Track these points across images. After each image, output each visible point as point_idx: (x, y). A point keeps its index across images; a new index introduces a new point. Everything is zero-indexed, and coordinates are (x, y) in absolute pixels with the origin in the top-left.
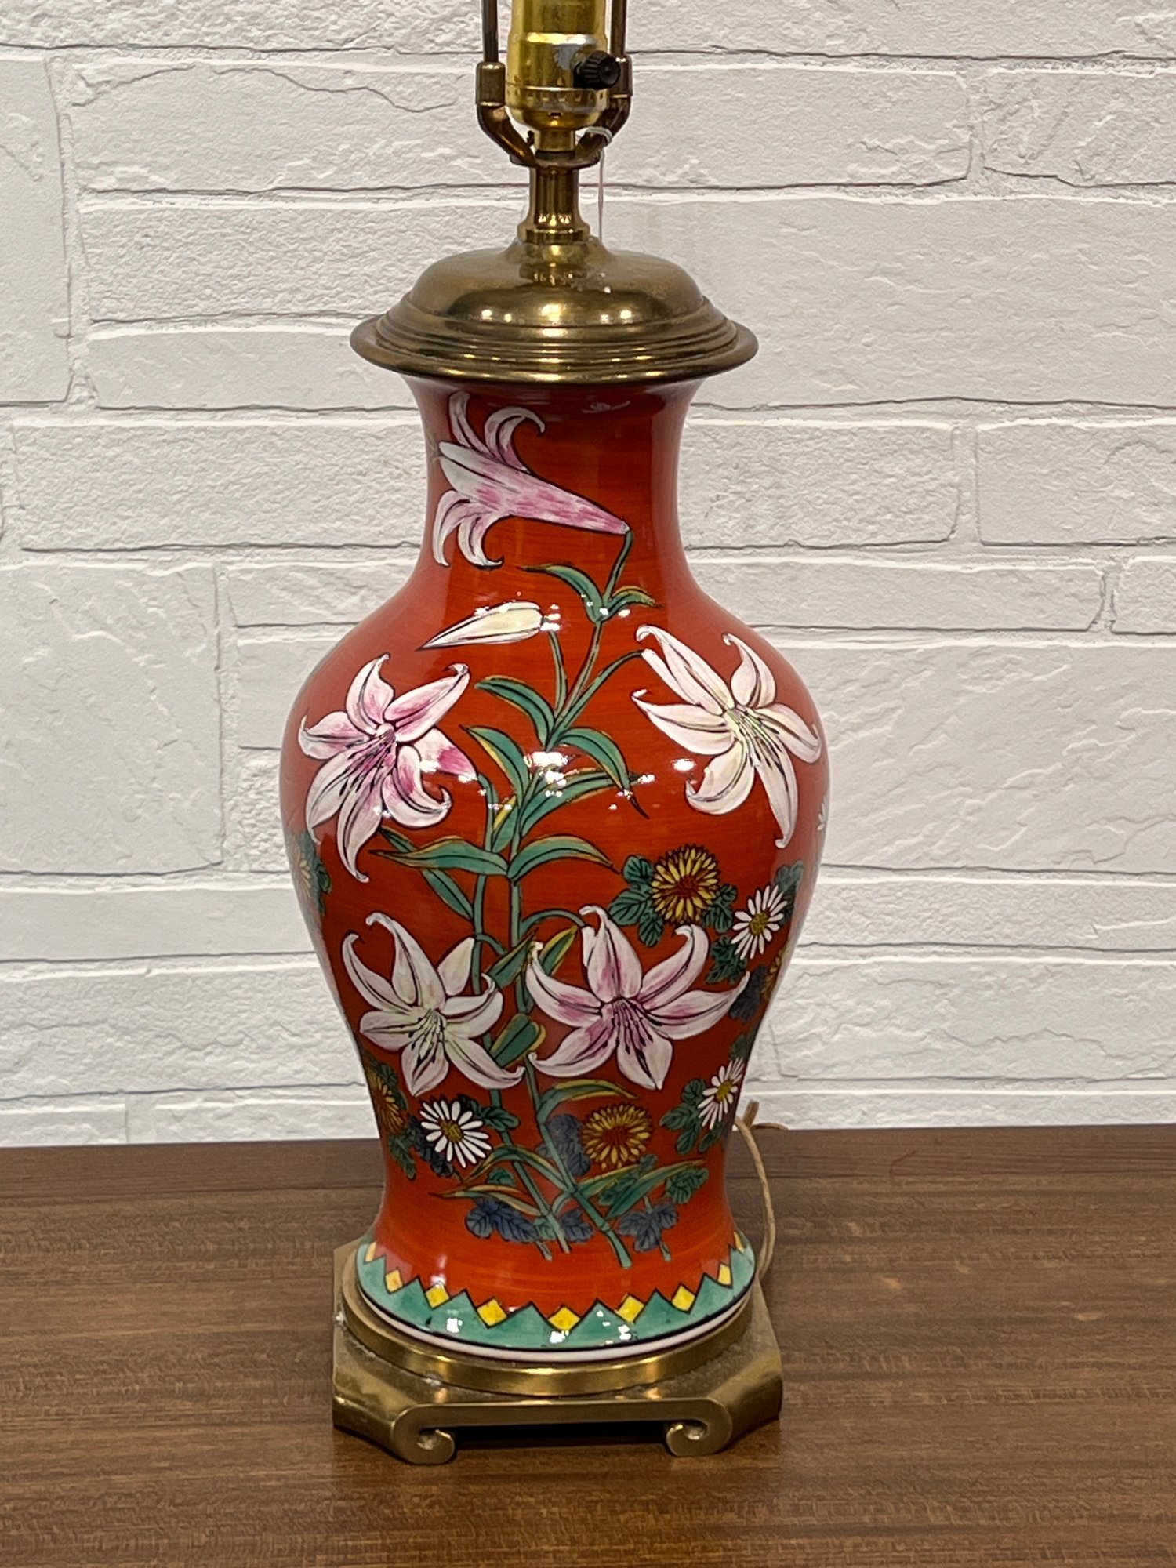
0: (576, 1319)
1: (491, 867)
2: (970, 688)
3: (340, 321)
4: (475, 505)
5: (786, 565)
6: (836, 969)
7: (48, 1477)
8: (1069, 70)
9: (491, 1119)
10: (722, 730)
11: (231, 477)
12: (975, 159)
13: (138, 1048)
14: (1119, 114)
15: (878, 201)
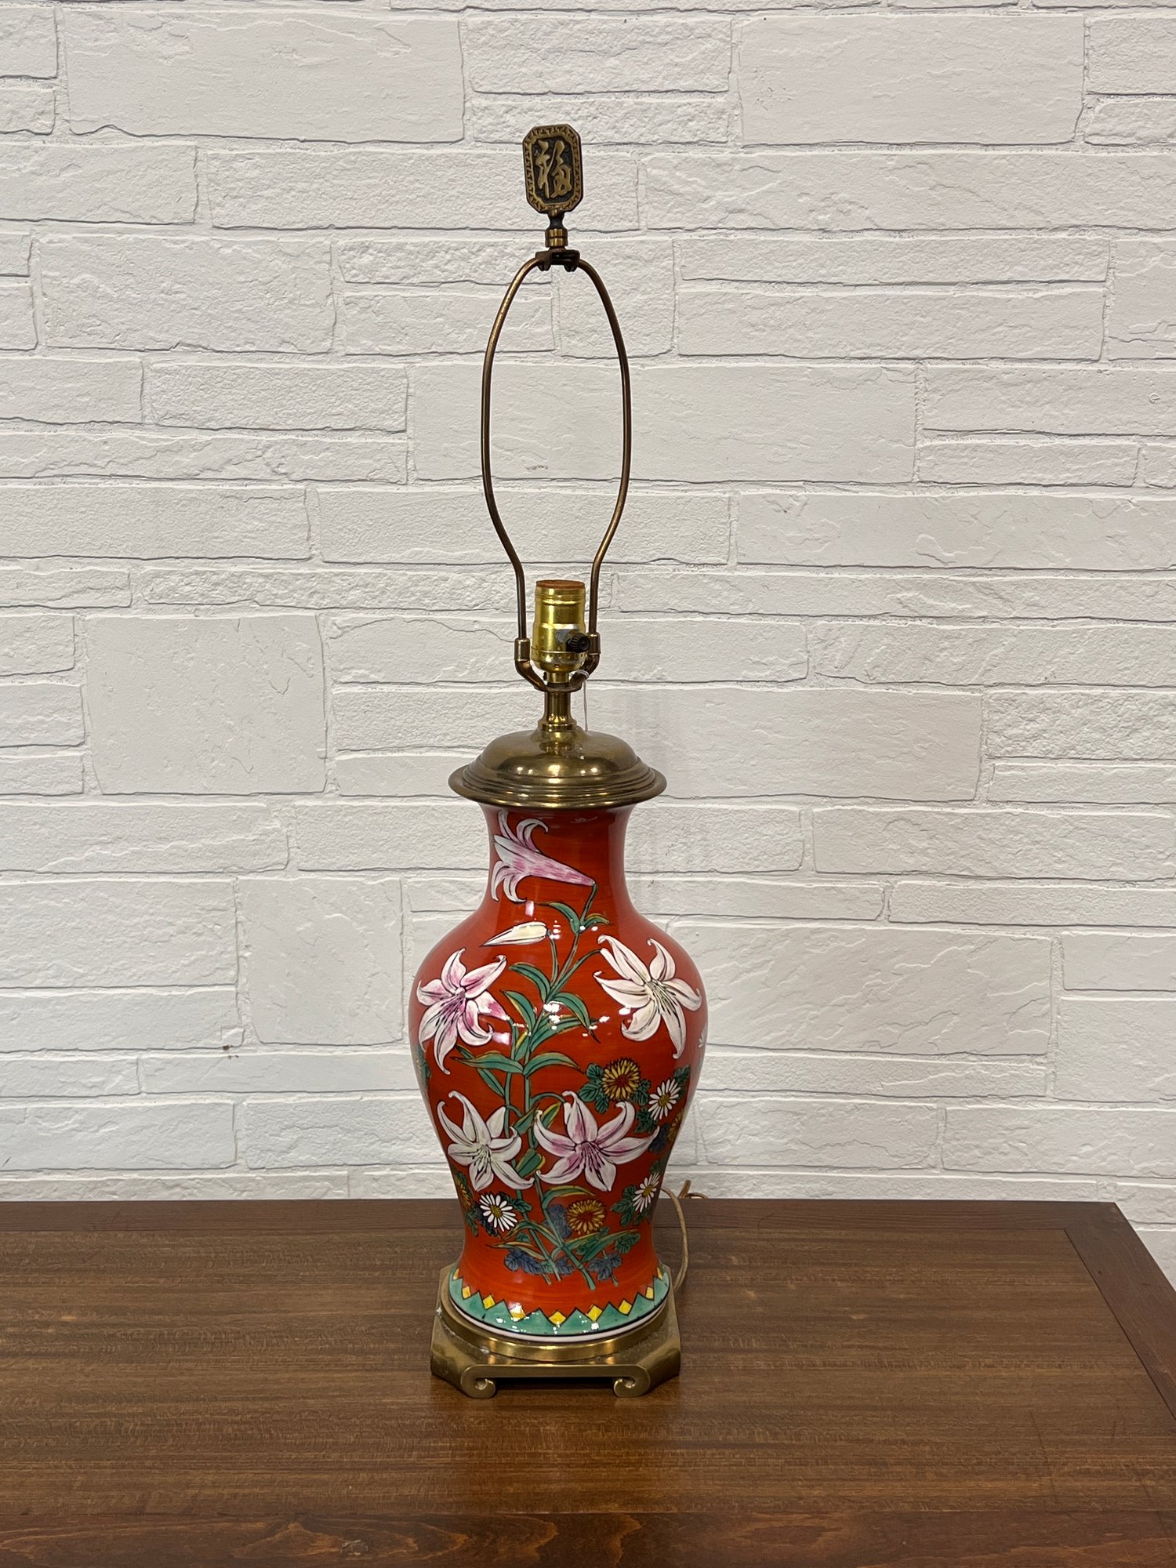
0: (564, 1318)
1: (514, 1068)
2: (811, 950)
3: (470, 750)
4: (512, 869)
5: (710, 882)
6: (739, 1103)
7: (273, 1399)
8: (861, 622)
9: (517, 1205)
10: (643, 994)
11: (410, 832)
12: (810, 669)
13: (356, 1140)
14: (888, 645)
15: (759, 690)
